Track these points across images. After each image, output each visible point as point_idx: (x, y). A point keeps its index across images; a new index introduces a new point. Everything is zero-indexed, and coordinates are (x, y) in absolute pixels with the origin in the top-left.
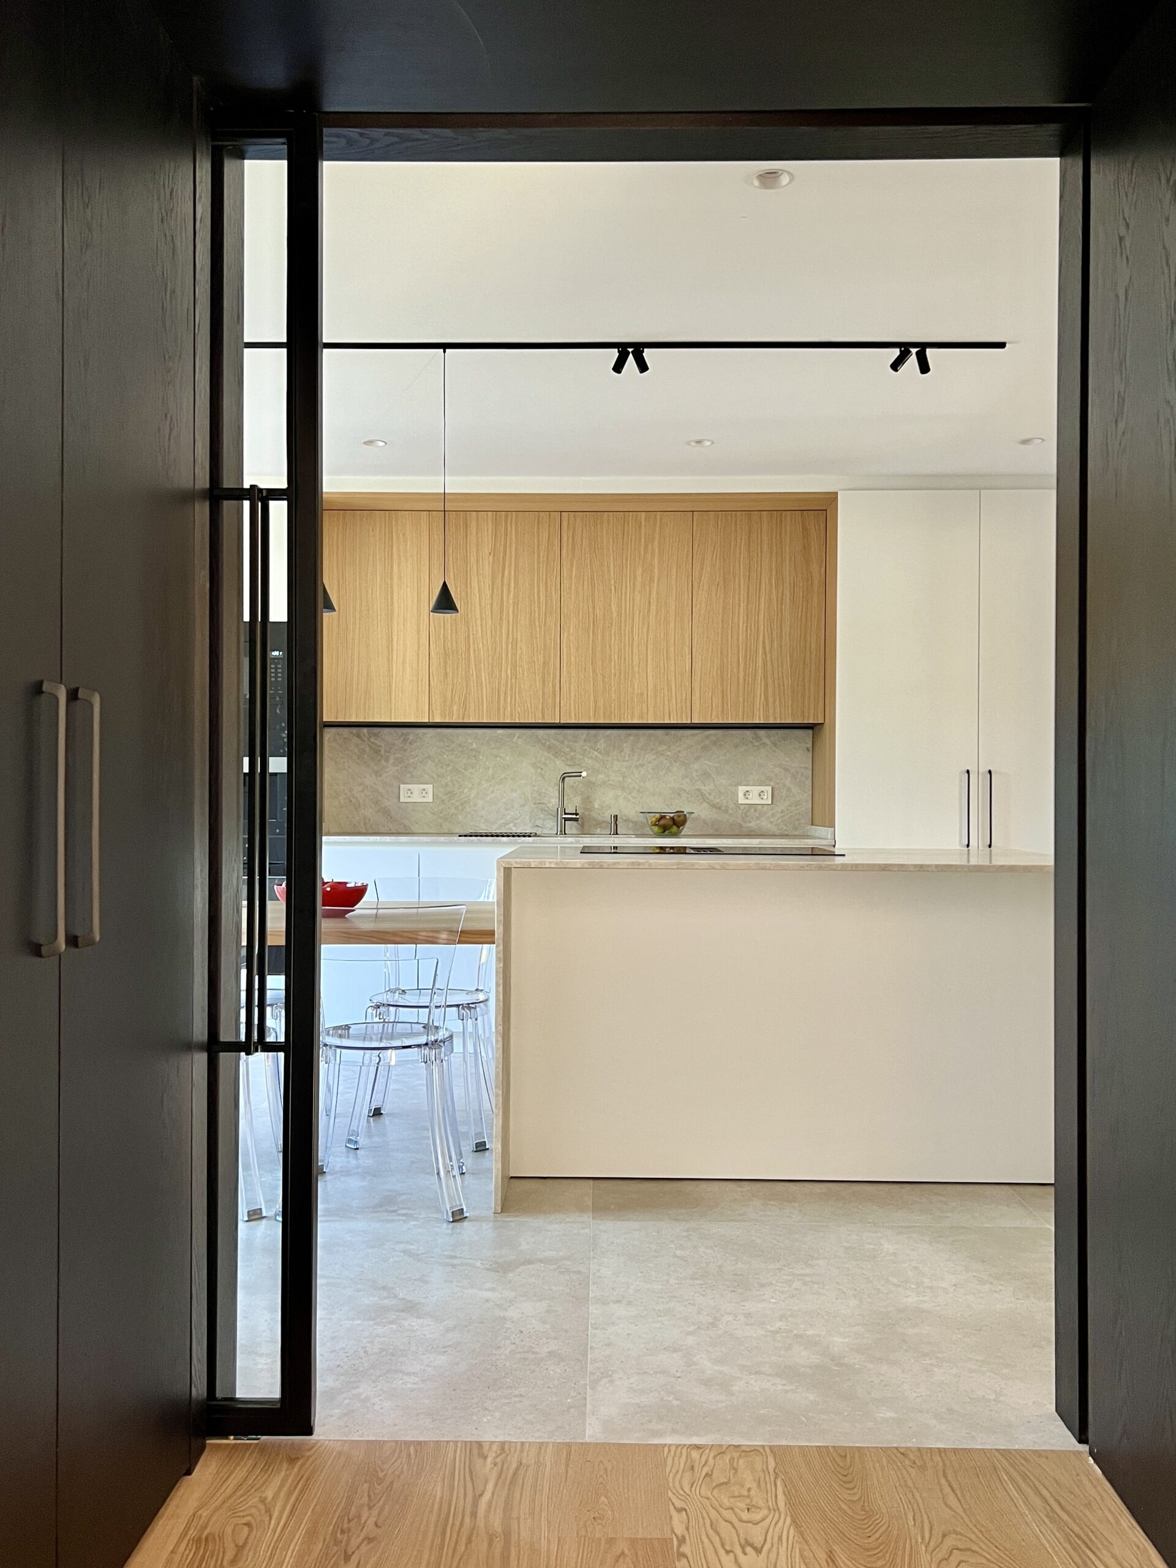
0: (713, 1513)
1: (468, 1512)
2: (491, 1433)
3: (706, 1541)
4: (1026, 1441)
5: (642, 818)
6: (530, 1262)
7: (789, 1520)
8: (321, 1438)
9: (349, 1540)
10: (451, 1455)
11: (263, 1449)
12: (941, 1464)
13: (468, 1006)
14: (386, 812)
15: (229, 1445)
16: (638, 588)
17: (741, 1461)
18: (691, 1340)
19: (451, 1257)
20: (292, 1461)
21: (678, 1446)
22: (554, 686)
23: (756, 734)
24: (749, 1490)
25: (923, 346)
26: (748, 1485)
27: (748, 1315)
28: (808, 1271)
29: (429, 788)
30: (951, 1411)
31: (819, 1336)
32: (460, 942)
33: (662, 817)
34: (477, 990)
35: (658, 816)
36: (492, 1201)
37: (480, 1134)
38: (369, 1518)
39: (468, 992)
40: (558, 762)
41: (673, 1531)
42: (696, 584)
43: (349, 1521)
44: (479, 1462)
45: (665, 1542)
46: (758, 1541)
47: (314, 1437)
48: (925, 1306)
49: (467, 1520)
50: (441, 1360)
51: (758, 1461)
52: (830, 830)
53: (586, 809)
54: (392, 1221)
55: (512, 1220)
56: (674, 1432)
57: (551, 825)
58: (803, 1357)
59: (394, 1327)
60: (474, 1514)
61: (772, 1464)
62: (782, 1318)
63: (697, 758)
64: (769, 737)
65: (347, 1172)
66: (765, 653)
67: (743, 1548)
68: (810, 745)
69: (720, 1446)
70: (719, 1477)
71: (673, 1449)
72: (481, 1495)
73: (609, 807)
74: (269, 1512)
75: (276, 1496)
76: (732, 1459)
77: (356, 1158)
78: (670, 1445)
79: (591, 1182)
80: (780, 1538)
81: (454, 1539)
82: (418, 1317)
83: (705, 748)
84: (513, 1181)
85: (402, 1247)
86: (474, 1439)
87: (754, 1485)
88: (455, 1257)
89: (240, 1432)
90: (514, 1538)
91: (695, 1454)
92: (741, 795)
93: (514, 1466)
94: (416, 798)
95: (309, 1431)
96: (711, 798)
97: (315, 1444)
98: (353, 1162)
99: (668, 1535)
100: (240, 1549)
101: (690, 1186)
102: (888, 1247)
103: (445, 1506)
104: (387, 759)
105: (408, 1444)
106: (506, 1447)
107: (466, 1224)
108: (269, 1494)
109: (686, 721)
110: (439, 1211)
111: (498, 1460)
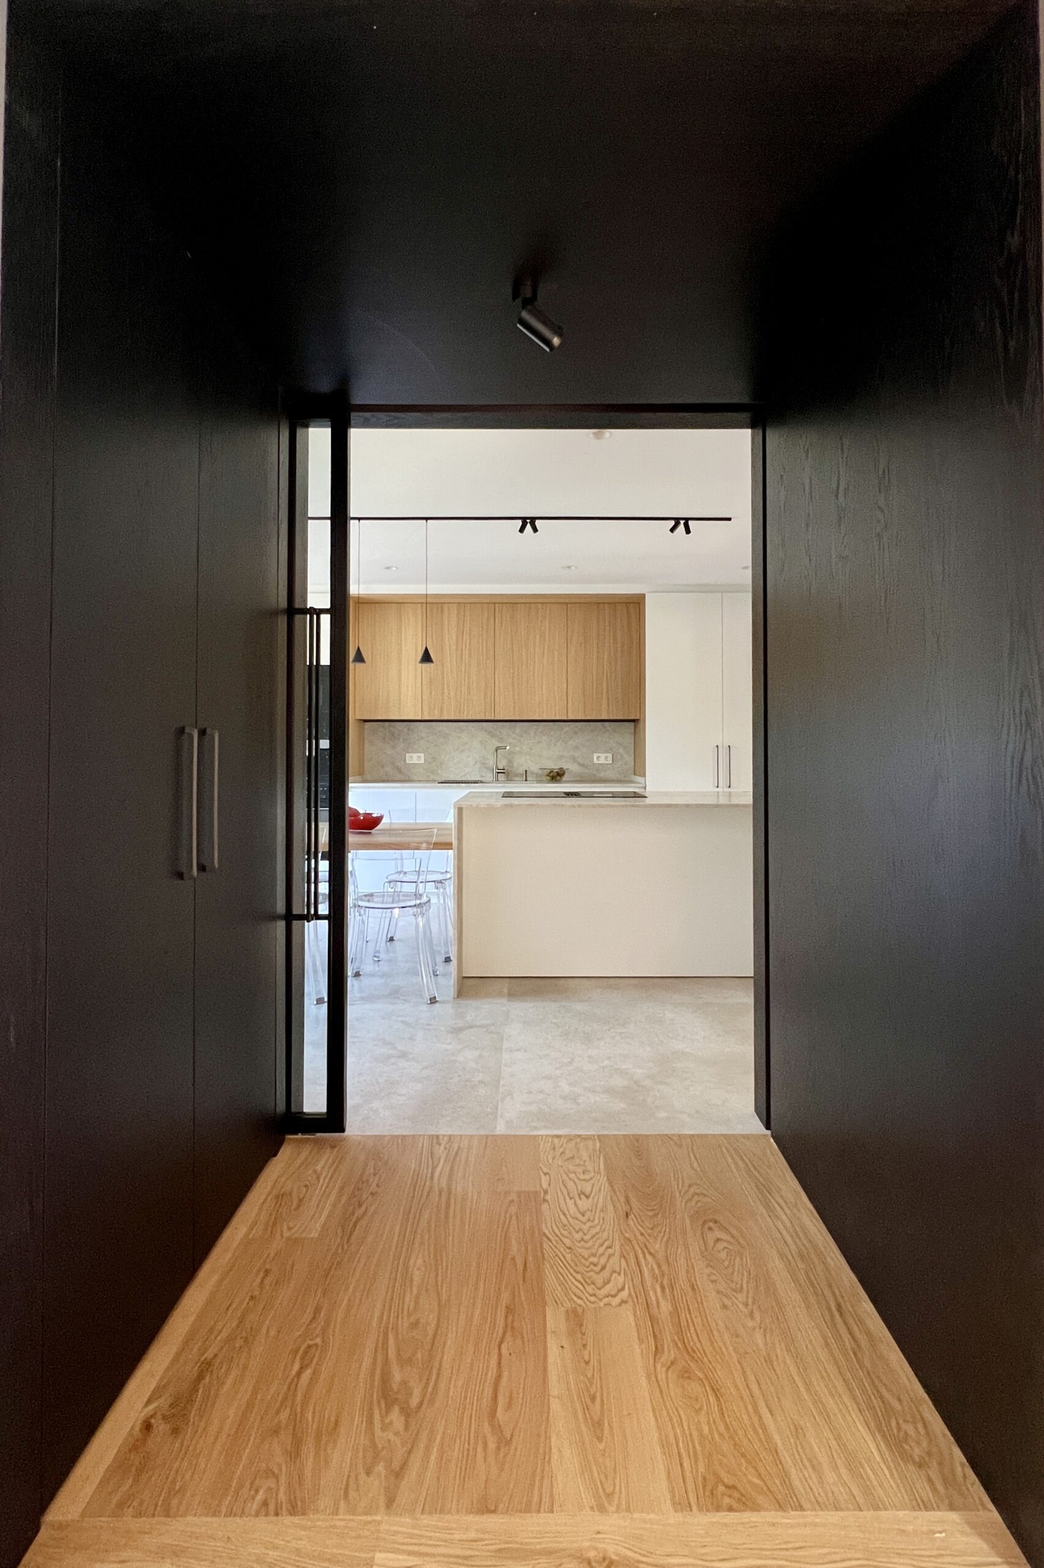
0: (564, 1176)
1: (428, 1178)
2: (444, 1131)
3: (559, 1193)
4: (738, 1129)
5: (540, 772)
6: (471, 1027)
7: (605, 1179)
8: (349, 1134)
9: (362, 1195)
10: (420, 1145)
11: (316, 1141)
12: (690, 1143)
13: (441, 882)
14: (399, 770)
15: (297, 1139)
16: (537, 644)
17: (581, 1145)
18: (558, 1072)
19: (428, 1025)
20: (333, 1147)
21: (547, 1136)
22: (491, 698)
23: (603, 725)
24: (585, 1161)
25: (687, 520)
26: (584, 1158)
27: (590, 1057)
28: (624, 1030)
29: (422, 755)
30: (697, 1112)
31: (628, 1069)
32: (433, 849)
33: (552, 772)
34: (446, 872)
35: (549, 771)
36: (452, 991)
37: (447, 952)
38: (374, 1181)
39: (442, 873)
40: (494, 741)
41: (541, 1186)
42: (569, 641)
43: (363, 1183)
44: (437, 1147)
45: (536, 1193)
46: (588, 1191)
47: (346, 1133)
48: (687, 1050)
49: (428, 1183)
50: (419, 1086)
51: (590, 1143)
52: (643, 778)
53: (510, 767)
54: (397, 1003)
55: (463, 1002)
56: (546, 1127)
57: (489, 776)
58: (619, 1082)
59: (394, 1066)
60: (432, 1178)
61: (598, 1145)
62: (609, 1058)
63: (571, 738)
64: (610, 726)
65: (373, 975)
66: (607, 680)
67: (579, 1195)
68: (633, 731)
69: (570, 1135)
70: (568, 1154)
71: (544, 1137)
72: (437, 1166)
73: (522, 765)
74: (318, 1178)
75: (323, 1168)
76: (576, 1143)
77: (379, 966)
78: (542, 1136)
79: (508, 980)
80: (600, 1190)
81: (420, 1193)
82: (408, 1061)
83: (576, 733)
84: (465, 980)
85: (400, 1019)
86: (433, 1133)
87: (588, 1159)
88: (430, 1025)
89: (304, 1132)
90: (453, 1191)
91: (556, 1141)
92: (595, 759)
93: (456, 1149)
94: (415, 761)
95: (343, 1130)
96: (579, 760)
97: (345, 1139)
98: (377, 969)
99: (538, 1189)
100: (300, 1200)
101: (562, 981)
102: (669, 1015)
103: (416, 1174)
104: (399, 739)
105: (398, 1136)
106: (452, 1138)
107: (437, 1005)
108: (319, 1168)
109: (565, 718)
110: (421, 996)
111: (447, 1146)
